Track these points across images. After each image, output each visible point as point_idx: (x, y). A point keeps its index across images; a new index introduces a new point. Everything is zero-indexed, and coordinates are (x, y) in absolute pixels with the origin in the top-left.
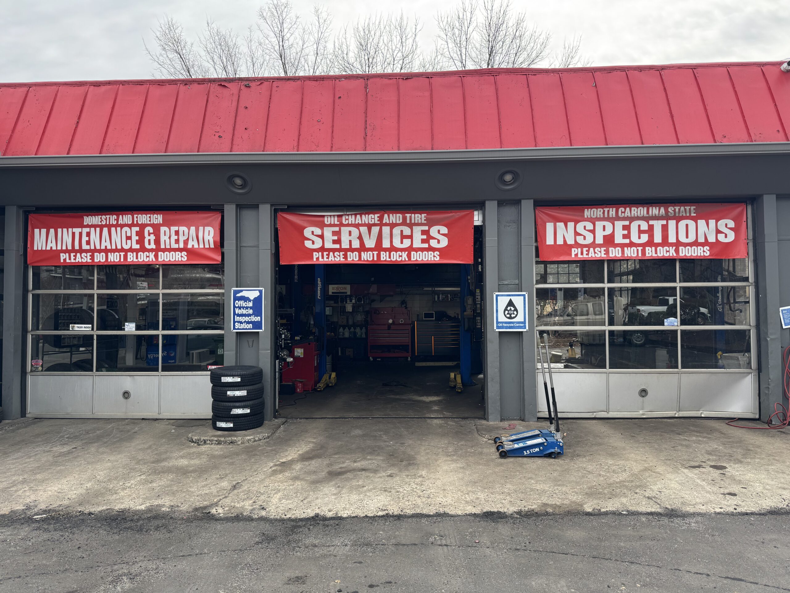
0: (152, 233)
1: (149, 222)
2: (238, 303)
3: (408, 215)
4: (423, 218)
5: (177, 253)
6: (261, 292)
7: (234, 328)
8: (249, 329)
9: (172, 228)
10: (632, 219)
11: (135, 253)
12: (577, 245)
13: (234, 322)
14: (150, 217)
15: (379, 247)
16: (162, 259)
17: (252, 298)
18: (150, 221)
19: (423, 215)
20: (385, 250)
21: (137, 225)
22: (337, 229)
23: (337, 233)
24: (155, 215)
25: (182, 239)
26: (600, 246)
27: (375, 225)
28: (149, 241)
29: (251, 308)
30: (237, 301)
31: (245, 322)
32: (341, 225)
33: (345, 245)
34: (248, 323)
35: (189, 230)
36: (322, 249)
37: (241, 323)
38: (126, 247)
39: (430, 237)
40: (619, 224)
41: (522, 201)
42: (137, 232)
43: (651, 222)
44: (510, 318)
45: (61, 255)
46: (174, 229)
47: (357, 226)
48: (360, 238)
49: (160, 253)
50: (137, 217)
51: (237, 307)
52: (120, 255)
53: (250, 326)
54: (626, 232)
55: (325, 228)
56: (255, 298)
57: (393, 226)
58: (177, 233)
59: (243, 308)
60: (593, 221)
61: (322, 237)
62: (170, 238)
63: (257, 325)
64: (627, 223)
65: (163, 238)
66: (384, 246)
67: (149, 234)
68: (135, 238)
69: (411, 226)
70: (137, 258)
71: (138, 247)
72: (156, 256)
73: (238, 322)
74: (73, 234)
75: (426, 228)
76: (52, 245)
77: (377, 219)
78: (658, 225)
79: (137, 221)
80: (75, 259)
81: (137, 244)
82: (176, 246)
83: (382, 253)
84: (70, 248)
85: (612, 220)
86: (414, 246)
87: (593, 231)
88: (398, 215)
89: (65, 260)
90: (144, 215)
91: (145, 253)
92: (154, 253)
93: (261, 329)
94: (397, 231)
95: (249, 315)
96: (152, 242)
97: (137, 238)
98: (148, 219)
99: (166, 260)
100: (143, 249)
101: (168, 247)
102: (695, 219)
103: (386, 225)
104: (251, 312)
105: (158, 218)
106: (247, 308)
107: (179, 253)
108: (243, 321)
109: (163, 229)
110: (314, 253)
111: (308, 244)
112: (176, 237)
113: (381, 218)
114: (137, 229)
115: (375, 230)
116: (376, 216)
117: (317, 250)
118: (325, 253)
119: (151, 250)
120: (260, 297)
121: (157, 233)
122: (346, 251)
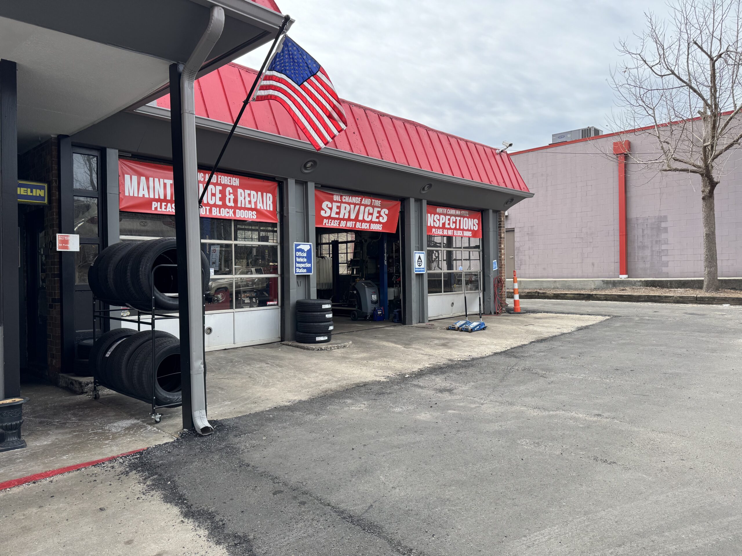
0: (231, 193)
1: (229, 184)
2: (299, 254)
3: (373, 200)
4: (380, 203)
5: (250, 212)
6: (310, 245)
7: (296, 272)
8: (304, 273)
9: (246, 191)
10: (451, 215)
11: (218, 209)
12: (434, 227)
13: (296, 268)
14: (230, 179)
15: (356, 219)
16: (239, 216)
17: (306, 251)
18: (230, 182)
19: (380, 201)
20: (360, 221)
21: (220, 184)
22: (339, 204)
23: (339, 208)
24: (234, 178)
25: (253, 201)
26: (441, 228)
27: (358, 204)
28: (230, 199)
29: (305, 257)
30: (297, 252)
31: (302, 267)
32: (341, 202)
33: (341, 216)
34: (304, 268)
35: (257, 194)
36: (329, 218)
37: (300, 268)
38: (212, 202)
39: (380, 216)
40: (448, 217)
41: (423, 200)
42: (220, 190)
43: (457, 218)
44: (420, 266)
45: (154, 203)
46: (247, 192)
47: (349, 204)
48: (349, 212)
49: (237, 211)
50: (220, 178)
51: (297, 257)
52: (206, 209)
53: (305, 270)
54: (449, 222)
55: (333, 203)
56: (308, 250)
57: (366, 206)
58: (249, 195)
59: (301, 257)
60: (440, 214)
61: (331, 209)
62: (245, 198)
63: (309, 270)
64: (449, 217)
65: (240, 198)
66: (359, 219)
67: (230, 194)
68: (218, 195)
69: (374, 207)
70: (220, 213)
71: (220, 203)
72: (234, 213)
73: (298, 268)
74: (165, 185)
75: (379, 209)
76: (143, 193)
77: (359, 201)
78: (458, 218)
79: (220, 181)
80: (166, 209)
81: (220, 200)
82: (249, 206)
83: (357, 223)
84: (162, 197)
85: (445, 215)
86: (373, 220)
87: (439, 220)
88: (369, 199)
89: (156, 208)
90: (226, 177)
91: (227, 209)
92: (233, 210)
93: (311, 273)
94: (367, 209)
95: (304, 263)
96: (232, 200)
97: (220, 196)
98: (229, 181)
99: (241, 216)
100: (224, 206)
101: (243, 206)
102: (468, 218)
103: (363, 205)
104: (305, 260)
105: (235, 181)
106: (303, 257)
107: (251, 212)
108: (301, 267)
109: (240, 191)
110: (325, 220)
111: (323, 213)
112: (249, 199)
113: (361, 200)
114: (221, 188)
115: (357, 207)
116: (360, 198)
117: (326, 218)
118: (330, 220)
119: (231, 207)
120: (310, 249)
121: (235, 194)
122: (340, 219)
